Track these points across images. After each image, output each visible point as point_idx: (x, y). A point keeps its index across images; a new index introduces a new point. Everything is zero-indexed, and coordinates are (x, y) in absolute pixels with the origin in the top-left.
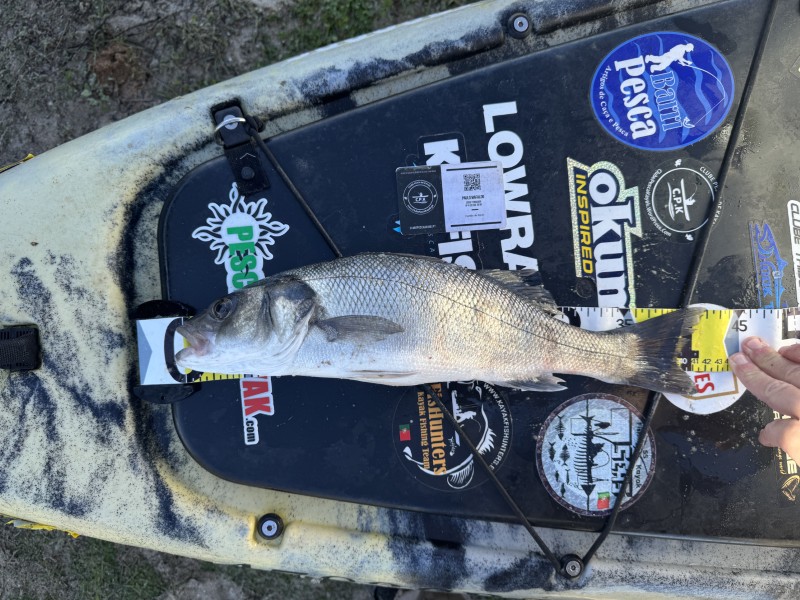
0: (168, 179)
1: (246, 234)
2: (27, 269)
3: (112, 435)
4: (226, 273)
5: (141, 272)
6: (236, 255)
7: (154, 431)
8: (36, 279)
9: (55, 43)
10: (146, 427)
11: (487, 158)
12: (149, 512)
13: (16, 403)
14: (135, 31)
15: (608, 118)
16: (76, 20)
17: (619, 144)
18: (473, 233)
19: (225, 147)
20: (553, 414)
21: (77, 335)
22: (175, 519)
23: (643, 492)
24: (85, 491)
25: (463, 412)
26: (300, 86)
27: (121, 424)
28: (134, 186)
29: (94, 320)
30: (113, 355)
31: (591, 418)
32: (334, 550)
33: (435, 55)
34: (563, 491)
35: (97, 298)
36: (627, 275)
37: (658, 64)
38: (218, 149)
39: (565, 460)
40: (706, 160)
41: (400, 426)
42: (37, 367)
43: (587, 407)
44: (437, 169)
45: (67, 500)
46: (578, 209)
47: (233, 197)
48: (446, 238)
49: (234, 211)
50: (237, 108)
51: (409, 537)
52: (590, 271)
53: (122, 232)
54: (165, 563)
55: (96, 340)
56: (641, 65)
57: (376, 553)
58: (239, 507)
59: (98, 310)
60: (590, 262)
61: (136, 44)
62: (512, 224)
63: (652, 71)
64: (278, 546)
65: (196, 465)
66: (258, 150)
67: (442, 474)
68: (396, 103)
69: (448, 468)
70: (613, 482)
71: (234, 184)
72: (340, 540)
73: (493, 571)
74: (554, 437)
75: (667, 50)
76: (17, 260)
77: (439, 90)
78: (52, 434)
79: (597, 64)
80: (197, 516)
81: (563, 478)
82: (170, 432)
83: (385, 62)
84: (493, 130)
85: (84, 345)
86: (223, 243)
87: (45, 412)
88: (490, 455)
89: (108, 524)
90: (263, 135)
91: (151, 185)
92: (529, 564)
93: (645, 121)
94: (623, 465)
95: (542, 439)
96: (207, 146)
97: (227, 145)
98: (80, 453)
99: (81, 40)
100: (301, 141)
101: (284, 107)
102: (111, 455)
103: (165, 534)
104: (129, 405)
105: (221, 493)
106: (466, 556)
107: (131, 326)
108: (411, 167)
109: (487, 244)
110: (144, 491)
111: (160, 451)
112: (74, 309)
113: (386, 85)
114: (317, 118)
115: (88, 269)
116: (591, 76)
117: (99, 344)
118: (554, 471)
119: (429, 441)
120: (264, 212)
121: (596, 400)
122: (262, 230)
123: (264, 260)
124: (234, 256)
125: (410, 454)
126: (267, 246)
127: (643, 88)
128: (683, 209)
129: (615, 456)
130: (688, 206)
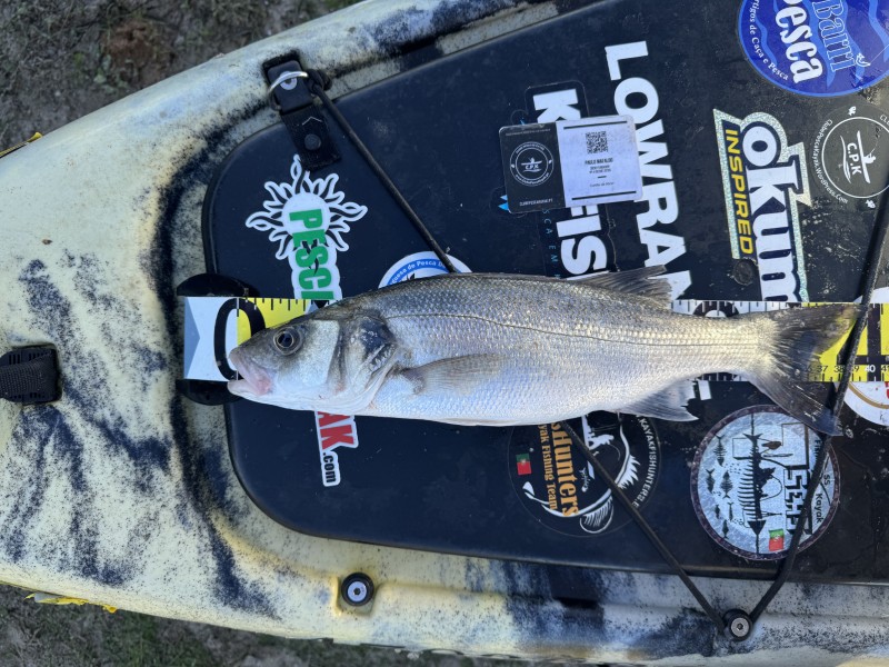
0: (211, 156)
1: (314, 220)
2: (39, 274)
3: (154, 480)
4: (290, 271)
5: (182, 275)
6: (302, 247)
7: (206, 475)
8: (51, 286)
9: (61, 22)
10: (197, 470)
11: (614, 112)
12: (205, 577)
13: (32, 445)
14: (155, 3)
15: (763, 59)
17: (777, 90)
18: (601, 207)
19: (282, 113)
20: (710, 434)
21: (106, 355)
22: (238, 584)
23: (825, 528)
24: (123, 553)
25: (597, 435)
26: (373, 32)
27: (164, 467)
28: (170, 165)
29: (125, 336)
30: (152, 379)
31: (758, 437)
32: (440, 616)
34: (726, 530)
35: (128, 308)
36: (794, 253)
38: (272, 116)
39: (726, 492)
41: (518, 456)
42: (57, 397)
43: (752, 423)
44: (552, 127)
45: (101, 566)
46: (731, 172)
47: (296, 173)
48: (566, 215)
49: (298, 191)
50: (296, 62)
51: (531, 596)
52: (750, 251)
53: (157, 225)
54: (216, 637)
55: (129, 360)
57: (493, 618)
58: (317, 567)
59: (130, 323)
60: (749, 240)
61: (156, 18)
62: (650, 194)
64: (368, 614)
65: (262, 516)
66: (324, 113)
67: (573, 515)
68: (496, 48)
69: (580, 508)
70: (788, 516)
71: (296, 157)
72: (447, 602)
73: (639, 634)
74: (712, 463)
76: (25, 264)
77: (549, 30)
78: (79, 483)
80: (266, 580)
81: (725, 513)
82: (227, 474)
84: (619, 77)
85: (114, 369)
86: (285, 233)
87: (68, 455)
88: (633, 489)
89: (154, 594)
90: (331, 94)
91: (191, 164)
92: (685, 623)
93: (808, 59)
94: (799, 494)
95: (698, 466)
96: (259, 113)
97: (285, 109)
98: (114, 504)
99: (92, 16)
100: (375, 99)
101: (354, 59)
102: (154, 506)
103: (225, 604)
104: (174, 442)
105: (294, 550)
106: (605, 617)
107: (172, 342)
108: (518, 126)
109: (619, 220)
110: (197, 550)
111: (214, 500)
112: (100, 322)
113: (479, 29)
114: (394, 72)
115: (116, 272)
116: (738, 6)
117: (134, 366)
118: (714, 505)
119: (555, 474)
120: (335, 191)
121: (764, 414)
122: (333, 214)
123: (338, 251)
124: (299, 249)
125: (532, 491)
126: (341, 233)
127: (803, 18)
128: (861, 169)
129: (789, 483)
130: (867, 165)
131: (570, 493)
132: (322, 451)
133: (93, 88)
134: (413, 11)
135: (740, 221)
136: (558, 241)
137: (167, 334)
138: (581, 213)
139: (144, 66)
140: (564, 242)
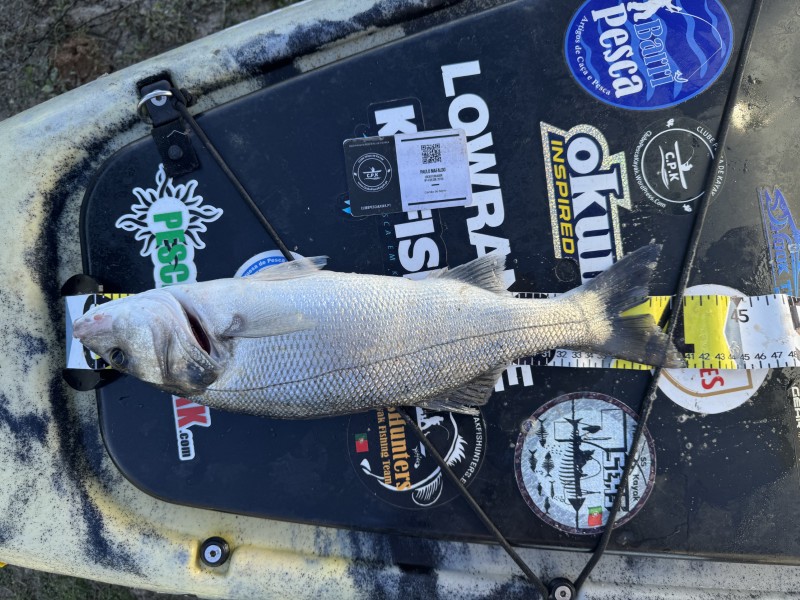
0: (93, 165)
1: (175, 221)
3: (32, 451)
6: (163, 245)
7: (84, 447)
9: (14, 38)
10: (75, 442)
11: (448, 126)
12: (77, 537)
14: (97, 22)
15: (587, 76)
16: (36, 13)
17: (600, 104)
18: (434, 211)
19: (154, 126)
20: (532, 417)
22: (106, 545)
23: (641, 506)
24: (4, 515)
25: (428, 417)
26: (235, 54)
27: (42, 439)
28: (53, 172)
29: (9, 324)
30: (33, 362)
31: (578, 421)
33: (387, 13)
34: (547, 506)
35: (13, 298)
36: (615, 254)
37: (642, 12)
38: (147, 129)
39: (548, 471)
40: (704, 118)
41: (357, 436)
43: (573, 409)
44: (391, 139)
46: (555, 180)
47: (160, 179)
48: (403, 218)
49: (161, 195)
50: (165, 81)
51: (373, 561)
52: (572, 251)
53: (42, 225)
55: (13, 345)
56: (622, 14)
57: (335, 580)
58: (181, 530)
59: (14, 312)
60: (571, 241)
61: (99, 35)
62: (480, 200)
63: (636, 20)
64: (225, 574)
65: (130, 485)
67: (406, 489)
68: (343, 68)
69: (413, 483)
70: (606, 495)
71: (161, 166)
72: (294, 566)
73: (470, 599)
74: (535, 444)
77: (391, 52)
79: (571, 15)
80: (131, 542)
81: (547, 491)
82: (100, 448)
83: (330, 24)
84: (453, 94)
86: (149, 233)
88: (461, 466)
89: (33, 552)
90: (194, 110)
91: (74, 171)
92: (512, 589)
93: (629, 76)
94: (617, 474)
95: (521, 446)
96: (135, 126)
97: (156, 123)
99: (42, 34)
100: (236, 115)
101: (218, 78)
102: (32, 474)
103: (96, 562)
104: (52, 417)
105: (161, 514)
106: (438, 582)
107: (55, 328)
108: (361, 139)
109: (450, 224)
110: (70, 514)
111: (91, 469)
113: (333, 50)
114: (256, 89)
115: (2, 266)
116: (565, 28)
117: (16, 350)
118: (536, 483)
119: (390, 451)
120: (194, 196)
121: (583, 400)
122: (192, 216)
123: (195, 249)
124: (161, 246)
125: (369, 468)
126: (198, 233)
127: (625, 39)
128: (679, 176)
129: (608, 464)
130: (685, 173)
131: (404, 469)
132: (178, 429)
134: (272, 35)
135: (563, 224)
136: (396, 242)
137: (50, 321)
138: (417, 217)
139: (86, 78)
140: (401, 243)
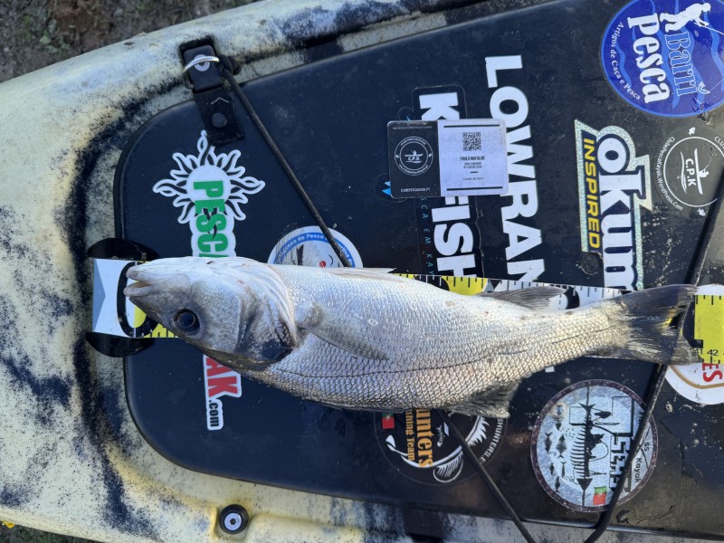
0: (128, 125)
1: (216, 190)
3: (54, 415)
4: (190, 234)
5: (94, 230)
6: (203, 213)
7: (104, 410)
10: (95, 406)
11: (489, 116)
12: (96, 502)
15: (620, 79)
17: (630, 108)
18: (471, 198)
19: (194, 91)
20: (551, 402)
21: (16, 299)
22: (126, 511)
23: (641, 487)
24: (21, 479)
26: (282, 26)
27: (65, 403)
28: (88, 130)
29: (36, 283)
30: (59, 323)
31: (591, 407)
34: (558, 485)
35: (41, 257)
36: (635, 251)
37: (673, 23)
38: (186, 93)
39: (561, 452)
43: (588, 395)
44: (434, 125)
45: (1, 489)
46: (586, 176)
47: (202, 147)
48: (441, 203)
49: (202, 163)
50: (209, 47)
51: (387, 531)
52: (597, 246)
53: (73, 183)
55: (38, 306)
56: (655, 24)
58: (199, 496)
59: (41, 272)
60: (597, 236)
62: (515, 190)
63: (667, 31)
65: (151, 450)
66: (232, 95)
67: (428, 466)
68: (389, 49)
69: (435, 460)
70: (611, 476)
71: (204, 133)
72: (312, 535)
74: (551, 427)
75: (682, 9)
77: (438, 38)
79: (609, 19)
80: (151, 508)
81: (558, 471)
82: (122, 411)
83: (378, 5)
84: (496, 85)
85: (24, 312)
86: (188, 200)
88: (481, 446)
89: (48, 516)
90: (238, 79)
91: (108, 130)
93: (658, 84)
94: (623, 457)
95: (538, 429)
96: (174, 89)
97: (197, 89)
98: (16, 435)
100: (280, 87)
101: (263, 48)
102: (53, 438)
103: (113, 527)
104: (75, 381)
105: (179, 481)
107: (81, 289)
108: (405, 122)
109: (486, 211)
110: (90, 479)
111: (110, 433)
112: (14, 269)
113: (377, 31)
114: (299, 63)
115: (31, 224)
116: (602, 31)
117: (42, 310)
118: (549, 463)
119: (415, 429)
120: (236, 166)
121: (598, 387)
122: (234, 186)
123: (235, 220)
124: (200, 215)
125: (394, 444)
126: (239, 204)
127: (656, 48)
128: (696, 182)
129: (615, 448)
130: (701, 178)
131: (427, 447)
132: (208, 398)
133: (39, 47)
134: (319, 10)
135: (591, 219)
136: (433, 225)
137: (76, 282)
139: (86, 32)
140: (437, 227)
